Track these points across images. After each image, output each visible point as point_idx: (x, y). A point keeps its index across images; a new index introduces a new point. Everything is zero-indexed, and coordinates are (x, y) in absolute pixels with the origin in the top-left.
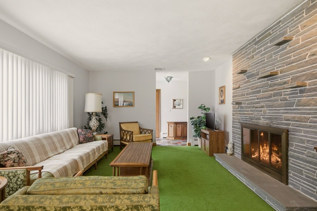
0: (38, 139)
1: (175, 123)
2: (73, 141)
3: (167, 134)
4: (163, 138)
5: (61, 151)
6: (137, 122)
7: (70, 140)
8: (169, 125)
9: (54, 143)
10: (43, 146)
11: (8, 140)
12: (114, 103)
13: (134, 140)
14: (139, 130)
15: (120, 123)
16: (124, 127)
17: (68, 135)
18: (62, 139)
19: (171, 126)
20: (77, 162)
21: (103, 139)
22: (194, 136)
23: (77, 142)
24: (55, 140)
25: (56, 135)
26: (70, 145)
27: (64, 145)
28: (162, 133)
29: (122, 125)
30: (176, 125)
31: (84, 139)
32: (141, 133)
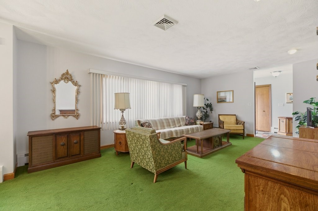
0: (161, 120)
1: (287, 118)
2: (181, 123)
3: (277, 129)
4: (275, 132)
5: (172, 127)
6: (235, 115)
7: (180, 122)
8: (280, 119)
9: (169, 122)
10: (163, 123)
11: (144, 118)
12: (217, 100)
13: (225, 128)
14: (236, 122)
15: (219, 115)
16: (221, 118)
17: (179, 119)
18: (174, 121)
19: (283, 122)
20: (172, 132)
21: (201, 125)
22: (296, 133)
23: (184, 124)
24: (170, 121)
25: (171, 119)
26: (179, 125)
27: (175, 124)
28: (272, 128)
29: (220, 117)
30: (289, 120)
31: (188, 123)
32: (237, 124)
